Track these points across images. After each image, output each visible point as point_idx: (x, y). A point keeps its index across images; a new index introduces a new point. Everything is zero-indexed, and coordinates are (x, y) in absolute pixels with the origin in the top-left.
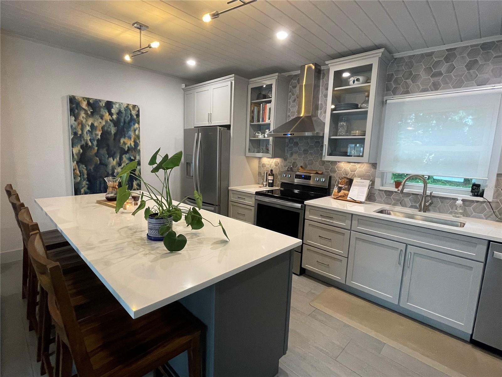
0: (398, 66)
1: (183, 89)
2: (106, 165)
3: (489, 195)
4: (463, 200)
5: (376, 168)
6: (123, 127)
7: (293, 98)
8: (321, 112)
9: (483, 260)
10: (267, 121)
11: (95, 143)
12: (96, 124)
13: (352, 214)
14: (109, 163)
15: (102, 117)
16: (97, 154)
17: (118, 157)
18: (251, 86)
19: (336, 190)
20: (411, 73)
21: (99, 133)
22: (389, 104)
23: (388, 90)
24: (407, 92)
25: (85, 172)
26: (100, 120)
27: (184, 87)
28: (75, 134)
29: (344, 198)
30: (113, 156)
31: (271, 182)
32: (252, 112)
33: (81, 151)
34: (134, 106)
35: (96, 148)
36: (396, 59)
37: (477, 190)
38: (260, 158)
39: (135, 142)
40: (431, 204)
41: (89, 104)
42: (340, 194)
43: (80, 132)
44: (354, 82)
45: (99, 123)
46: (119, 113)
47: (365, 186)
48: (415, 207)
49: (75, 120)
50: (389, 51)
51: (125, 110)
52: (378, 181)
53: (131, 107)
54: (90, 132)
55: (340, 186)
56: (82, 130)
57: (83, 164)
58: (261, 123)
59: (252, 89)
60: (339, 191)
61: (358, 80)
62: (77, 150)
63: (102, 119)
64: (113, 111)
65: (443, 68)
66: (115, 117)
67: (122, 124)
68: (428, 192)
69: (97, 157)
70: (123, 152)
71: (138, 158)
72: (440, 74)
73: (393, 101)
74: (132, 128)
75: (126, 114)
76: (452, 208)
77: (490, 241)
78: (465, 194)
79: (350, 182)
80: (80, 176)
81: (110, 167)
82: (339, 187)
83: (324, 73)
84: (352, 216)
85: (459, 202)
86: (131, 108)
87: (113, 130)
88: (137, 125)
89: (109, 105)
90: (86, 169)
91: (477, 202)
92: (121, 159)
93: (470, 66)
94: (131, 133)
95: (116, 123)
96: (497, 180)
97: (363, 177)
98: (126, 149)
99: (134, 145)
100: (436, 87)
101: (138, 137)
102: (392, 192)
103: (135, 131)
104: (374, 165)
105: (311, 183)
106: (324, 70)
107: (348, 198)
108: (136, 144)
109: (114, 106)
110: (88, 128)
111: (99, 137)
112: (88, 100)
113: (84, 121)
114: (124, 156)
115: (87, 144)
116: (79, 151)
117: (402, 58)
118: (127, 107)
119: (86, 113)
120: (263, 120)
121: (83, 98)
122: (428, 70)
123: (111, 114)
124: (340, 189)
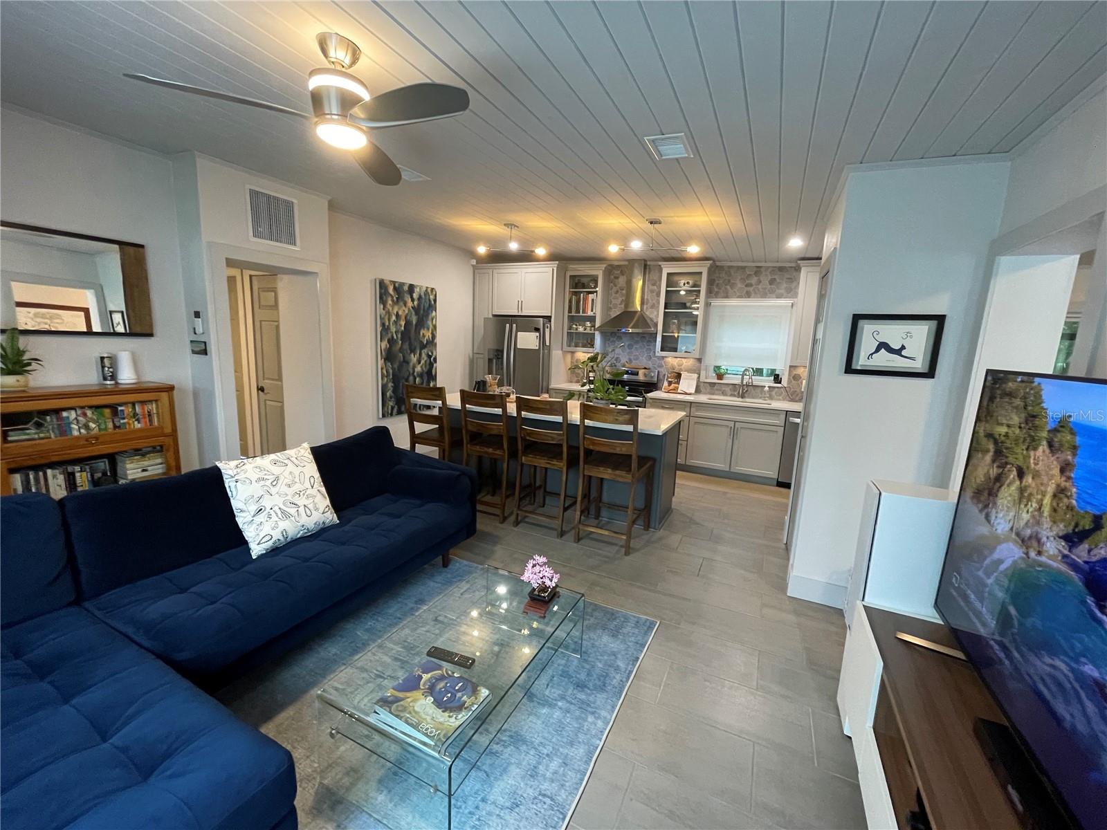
0: (720, 273)
1: (473, 266)
2: (408, 363)
3: (785, 382)
4: (769, 387)
5: (701, 362)
6: (423, 316)
7: (615, 289)
8: (647, 308)
9: (783, 425)
10: (590, 313)
11: (399, 336)
12: (400, 313)
13: (691, 403)
14: (411, 360)
15: (405, 304)
16: (401, 350)
17: (418, 352)
18: (569, 274)
19: (666, 384)
20: (729, 281)
21: (403, 323)
22: (714, 306)
23: (711, 293)
24: (727, 297)
25: (391, 371)
26: (404, 308)
27: (475, 263)
28: (383, 325)
29: (675, 391)
30: (413, 351)
31: (593, 379)
32: (570, 301)
33: (388, 346)
34: (432, 289)
35: (400, 342)
36: (717, 266)
37: (777, 379)
38: (573, 353)
39: (432, 334)
40: (747, 391)
41: (395, 288)
42: (671, 388)
43: (387, 324)
44: (684, 284)
45: (403, 311)
46: (420, 298)
47: (694, 379)
48: (734, 396)
49: (384, 309)
50: (714, 261)
51: (425, 295)
52: (703, 373)
53: (429, 290)
54: (395, 322)
55: (670, 380)
56: (389, 320)
57: (389, 361)
58: (581, 314)
59: (570, 276)
60: (670, 385)
61: (688, 283)
62: (385, 344)
63: (405, 306)
64: (415, 296)
65: (754, 280)
66: (416, 303)
67: (422, 312)
68: (745, 383)
69: (401, 352)
70: (423, 347)
71: (434, 354)
72: (751, 285)
73: (716, 302)
74: (430, 318)
75: (425, 299)
76: (761, 394)
77: (787, 411)
78: (768, 382)
79: (679, 376)
80: (387, 377)
81: (411, 364)
82: (670, 382)
83: (649, 268)
84: (691, 405)
85: (767, 389)
86: (430, 292)
87: (414, 320)
88: (434, 313)
89: (412, 288)
90: (392, 368)
91: (778, 387)
92: (420, 354)
93: (772, 282)
94: (429, 323)
95: (416, 310)
96: (790, 370)
97: (690, 371)
98: (425, 342)
99: (432, 338)
100: (748, 295)
101: (435, 327)
102: (715, 383)
103: (432, 319)
104: (700, 360)
105: (642, 379)
106: (649, 265)
107: (679, 391)
108: (434, 336)
109: (415, 290)
110: (394, 318)
111: (403, 328)
112: (394, 283)
113: (391, 309)
114: (423, 351)
115: (393, 337)
116: (386, 345)
117: (723, 267)
118: (426, 290)
119: (393, 301)
120: (584, 312)
121: (391, 281)
122: (743, 280)
123: (413, 300)
124: (670, 383)
